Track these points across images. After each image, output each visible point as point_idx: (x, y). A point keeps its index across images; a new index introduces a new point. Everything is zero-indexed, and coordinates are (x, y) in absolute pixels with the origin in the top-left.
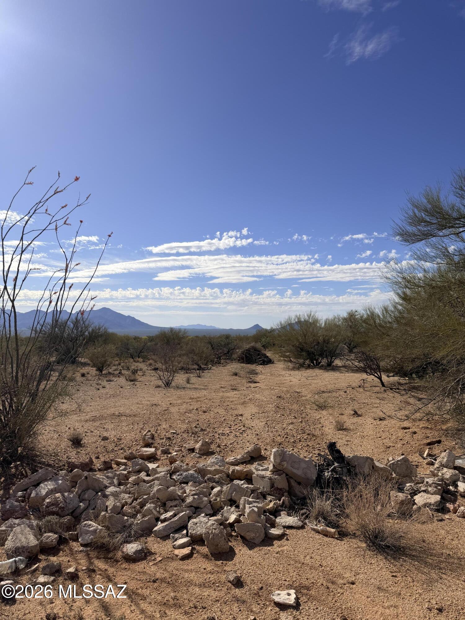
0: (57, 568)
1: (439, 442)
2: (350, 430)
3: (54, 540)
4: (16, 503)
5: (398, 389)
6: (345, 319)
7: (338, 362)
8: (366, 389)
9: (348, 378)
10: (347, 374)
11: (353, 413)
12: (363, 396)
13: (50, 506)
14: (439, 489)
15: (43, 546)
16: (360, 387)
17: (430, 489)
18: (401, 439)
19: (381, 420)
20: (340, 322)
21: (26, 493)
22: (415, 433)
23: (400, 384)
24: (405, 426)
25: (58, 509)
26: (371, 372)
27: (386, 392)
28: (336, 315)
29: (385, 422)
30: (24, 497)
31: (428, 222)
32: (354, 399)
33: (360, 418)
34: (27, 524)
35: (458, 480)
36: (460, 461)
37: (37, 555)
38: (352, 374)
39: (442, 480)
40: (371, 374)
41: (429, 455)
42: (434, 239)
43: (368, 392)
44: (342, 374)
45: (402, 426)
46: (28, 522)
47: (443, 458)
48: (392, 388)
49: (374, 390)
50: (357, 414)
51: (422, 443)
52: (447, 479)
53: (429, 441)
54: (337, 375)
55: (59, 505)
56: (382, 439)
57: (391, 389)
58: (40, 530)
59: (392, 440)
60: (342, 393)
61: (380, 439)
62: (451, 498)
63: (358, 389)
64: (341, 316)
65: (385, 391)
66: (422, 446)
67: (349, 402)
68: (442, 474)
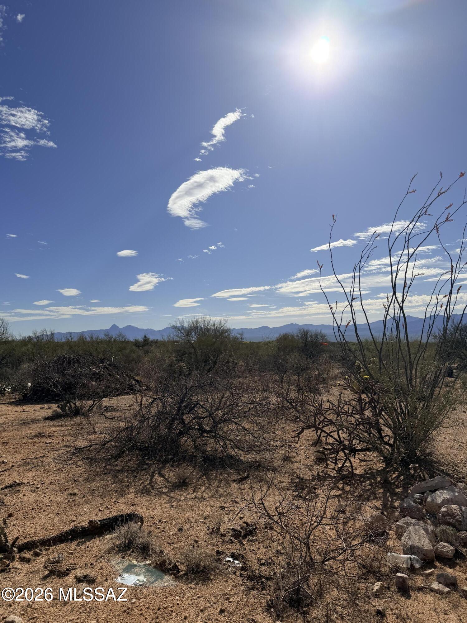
0: (452, 581)
3: (450, 552)
4: (413, 503)
13: (446, 515)
15: (438, 553)
21: (423, 496)
25: (454, 521)
30: (422, 500)
34: (422, 527)
37: (433, 561)
46: (423, 525)
55: (455, 517)
58: (436, 537)
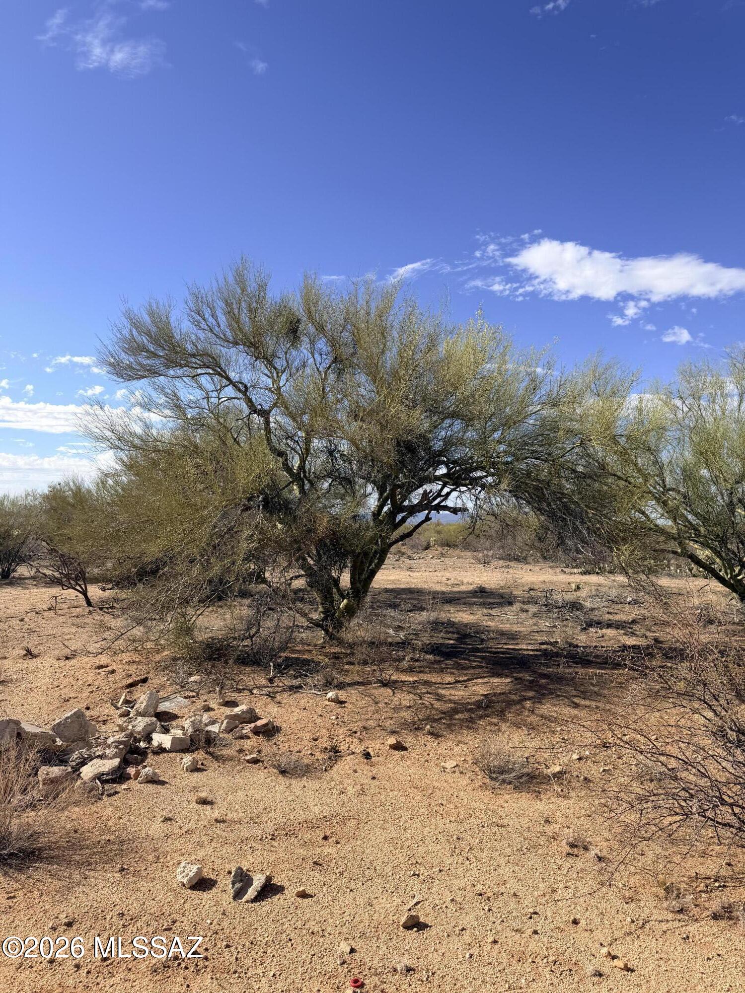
1: (145, 681)
2: (11, 681)
5: (112, 608)
6: (46, 498)
7: (23, 570)
8: (59, 612)
9: (34, 597)
10: (35, 590)
11: (25, 652)
12: (49, 625)
14: (122, 749)
16: (50, 609)
17: (108, 751)
18: (90, 685)
19: (67, 658)
20: (37, 502)
22: (113, 672)
23: (116, 600)
24: (102, 663)
26: (70, 583)
27: (91, 614)
28: (30, 490)
29: (73, 662)
31: (152, 352)
32: (33, 630)
33: (35, 660)
35: (154, 731)
36: (167, 704)
38: (44, 590)
39: (131, 735)
40: (69, 588)
41: (127, 702)
42: (161, 378)
43: (61, 617)
44: (26, 591)
45: (97, 664)
47: (142, 703)
48: (103, 607)
49: (72, 613)
50: (31, 654)
51: (120, 685)
52: (139, 733)
53: (130, 681)
54: (16, 592)
56: (61, 689)
57: (101, 609)
59: (75, 687)
60: (15, 622)
61: (56, 689)
62: (136, 759)
63: (45, 613)
64: (40, 491)
65: (90, 612)
66: (118, 691)
67: (23, 637)
68: (133, 727)
